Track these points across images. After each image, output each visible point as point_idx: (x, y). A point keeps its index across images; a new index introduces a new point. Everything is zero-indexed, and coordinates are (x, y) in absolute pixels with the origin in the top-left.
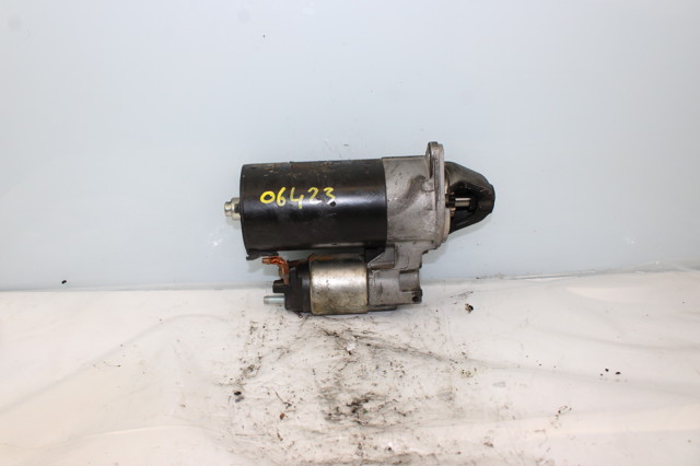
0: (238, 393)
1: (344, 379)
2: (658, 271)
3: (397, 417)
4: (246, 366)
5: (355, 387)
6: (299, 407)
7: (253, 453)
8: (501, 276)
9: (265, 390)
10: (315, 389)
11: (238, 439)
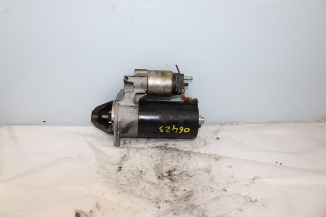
0: (120, 168)
1: (165, 159)
2: (299, 122)
3: (187, 177)
4: (123, 155)
5: (170, 163)
6: (146, 172)
7: (128, 192)
8: (232, 123)
9: (131, 166)
10: (153, 165)
11: (121, 186)
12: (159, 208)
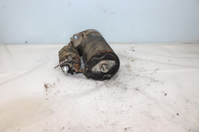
12: (97, 84)
